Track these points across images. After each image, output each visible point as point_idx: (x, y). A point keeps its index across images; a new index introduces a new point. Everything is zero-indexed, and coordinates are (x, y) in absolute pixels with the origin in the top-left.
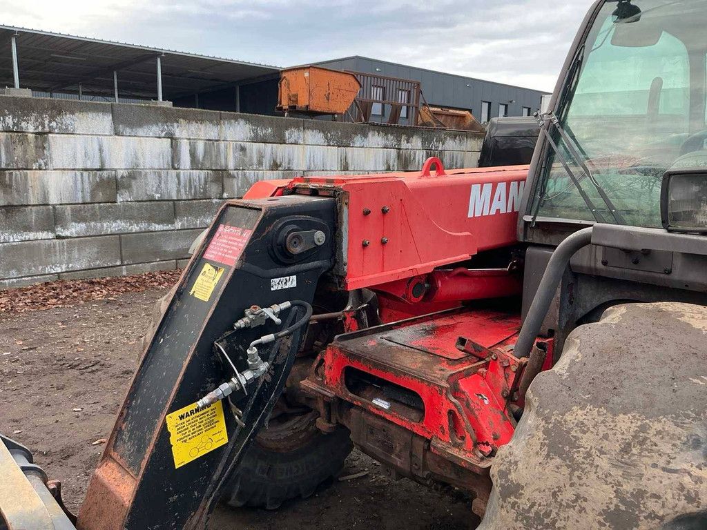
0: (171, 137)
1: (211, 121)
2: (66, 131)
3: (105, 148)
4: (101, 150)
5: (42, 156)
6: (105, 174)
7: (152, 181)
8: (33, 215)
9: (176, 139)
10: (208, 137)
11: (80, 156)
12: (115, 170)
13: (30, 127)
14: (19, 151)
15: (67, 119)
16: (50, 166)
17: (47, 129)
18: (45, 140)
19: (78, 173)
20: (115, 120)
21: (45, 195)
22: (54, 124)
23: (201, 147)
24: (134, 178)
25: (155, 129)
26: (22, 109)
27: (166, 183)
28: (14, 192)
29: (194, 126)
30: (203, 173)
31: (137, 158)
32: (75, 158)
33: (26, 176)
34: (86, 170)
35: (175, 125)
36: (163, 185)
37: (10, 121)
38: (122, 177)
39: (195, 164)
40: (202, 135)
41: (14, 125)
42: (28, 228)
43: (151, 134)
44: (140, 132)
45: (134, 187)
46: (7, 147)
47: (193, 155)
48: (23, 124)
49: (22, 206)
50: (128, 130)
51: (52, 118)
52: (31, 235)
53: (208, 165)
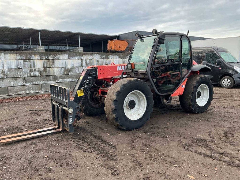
0: (81, 59)
1: (90, 55)
2: (58, 59)
3: (67, 62)
4: (66, 63)
5: (53, 65)
6: (67, 68)
7: (77, 69)
8: (51, 78)
9: (82, 59)
10: (90, 59)
11: (61, 64)
12: (69, 67)
13: (51, 58)
14: (48, 64)
15: (58, 56)
16: (55, 67)
17: (54, 59)
18: (54, 61)
19: (61, 68)
20: (69, 56)
21: (54, 73)
22: (56, 57)
23: (88, 61)
24: (73, 69)
25: (77, 57)
26: (49, 54)
28: (47, 72)
29: (86, 56)
31: (74, 64)
32: (60, 64)
33: (50, 69)
34: (62, 67)
35: (82, 56)
36: (79, 70)
37: (47, 57)
38: (70, 69)
39: (87, 65)
40: (88, 58)
41: (48, 58)
42: (50, 81)
43: (77, 59)
44: (74, 58)
45: (73, 71)
46: (46, 63)
47: (86, 63)
48: (49, 58)
49: (49, 75)
50: (71, 58)
51: (55, 56)
52: (51, 82)
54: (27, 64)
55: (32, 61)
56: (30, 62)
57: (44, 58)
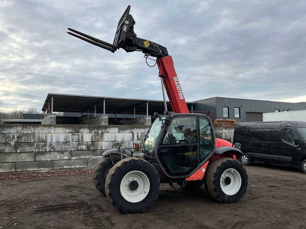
0: (132, 132)
1: (143, 128)
2: (107, 132)
3: (116, 136)
4: (115, 137)
5: (102, 138)
6: (116, 142)
7: (127, 144)
8: (98, 152)
10: (142, 132)
11: (110, 138)
12: (118, 141)
13: (100, 132)
14: (97, 137)
15: (108, 130)
16: (103, 141)
17: (103, 132)
18: (103, 135)
19: (110, 142)
20: (119, 129)
21: (102, 147)
22: (105, 131)
23: (140, 135)
24: (123, 143)
25: (128, 131)
26: (99, 128)
27: (130, 144)
28: (95, 147)
29: (138, 130)
30: (140, 142)
31: (123, 138)
32: (109, 138)
33: (98, 143)
34: (111, 141)
35: (133, 129)
36: (129, 145)
37: (96, 131)
38: (120, 143)
39: (138, 139)
40: (140, 132)
41: (97, 131)
42: (97, 155)
44: (125, 132)
45: (122, 145)
46: (95, 136)
47: (138, 137)
48: (99, 131)
49: (97, 150)
50: (122, 131)
51: (105, 130)
52: (98, 157)
53: (141, 139)
54: (76, 137)
55: (80, 134)
56: (78, 135)
57: (93, 132)
